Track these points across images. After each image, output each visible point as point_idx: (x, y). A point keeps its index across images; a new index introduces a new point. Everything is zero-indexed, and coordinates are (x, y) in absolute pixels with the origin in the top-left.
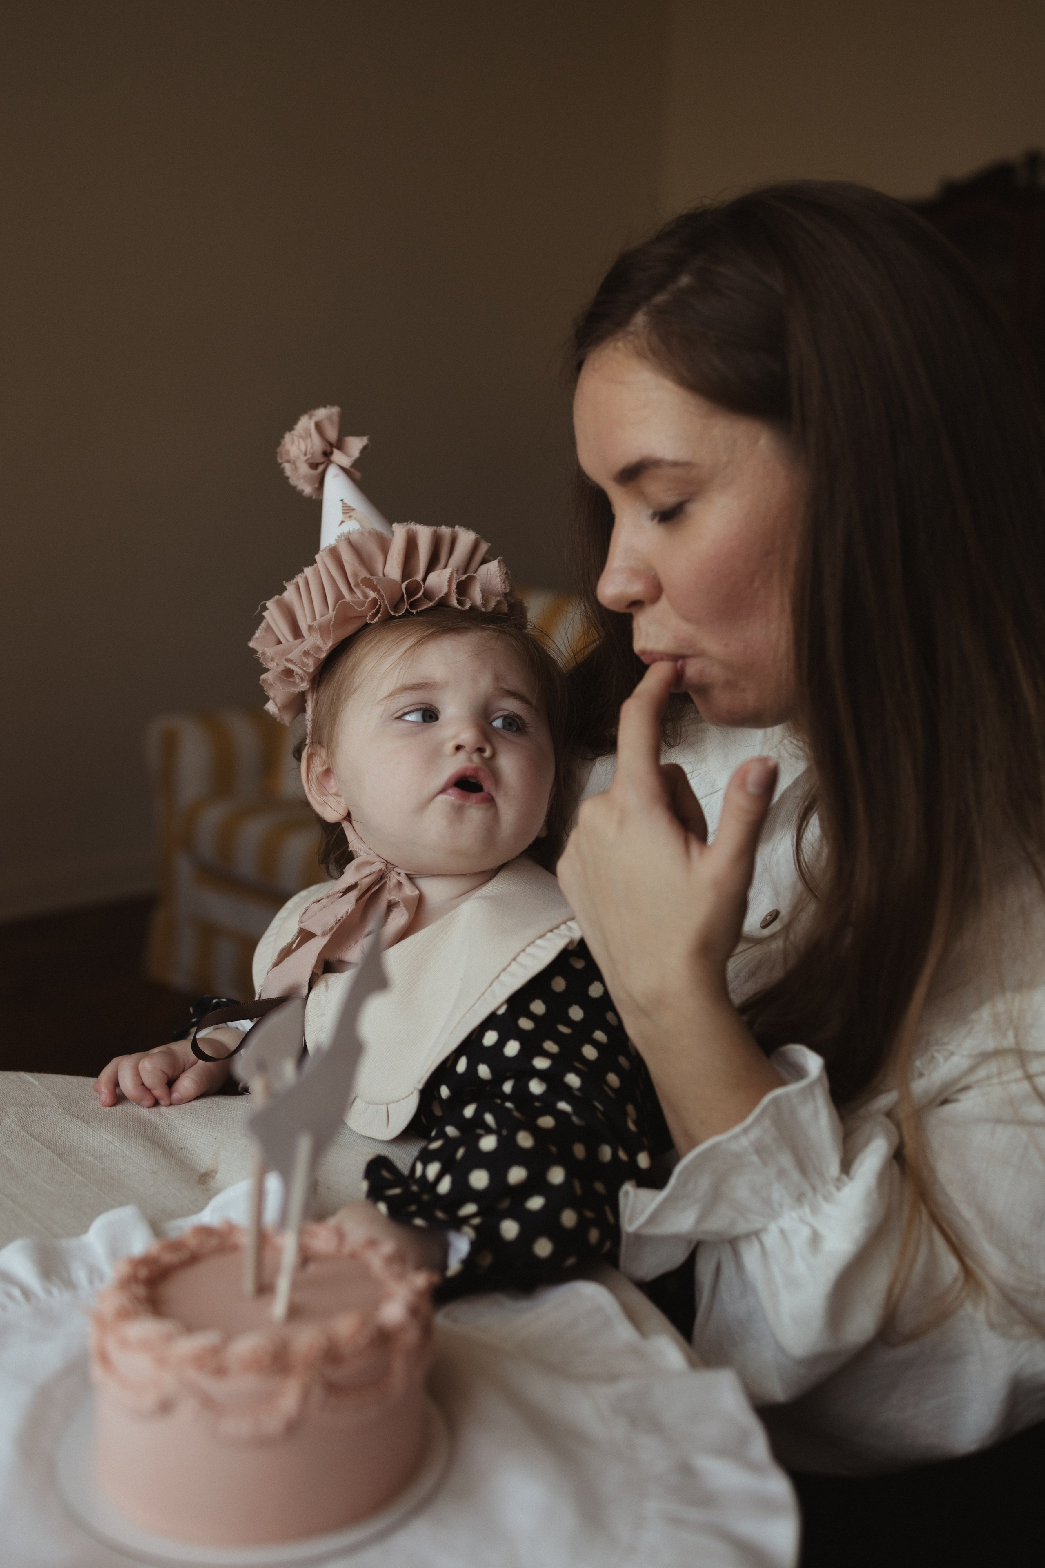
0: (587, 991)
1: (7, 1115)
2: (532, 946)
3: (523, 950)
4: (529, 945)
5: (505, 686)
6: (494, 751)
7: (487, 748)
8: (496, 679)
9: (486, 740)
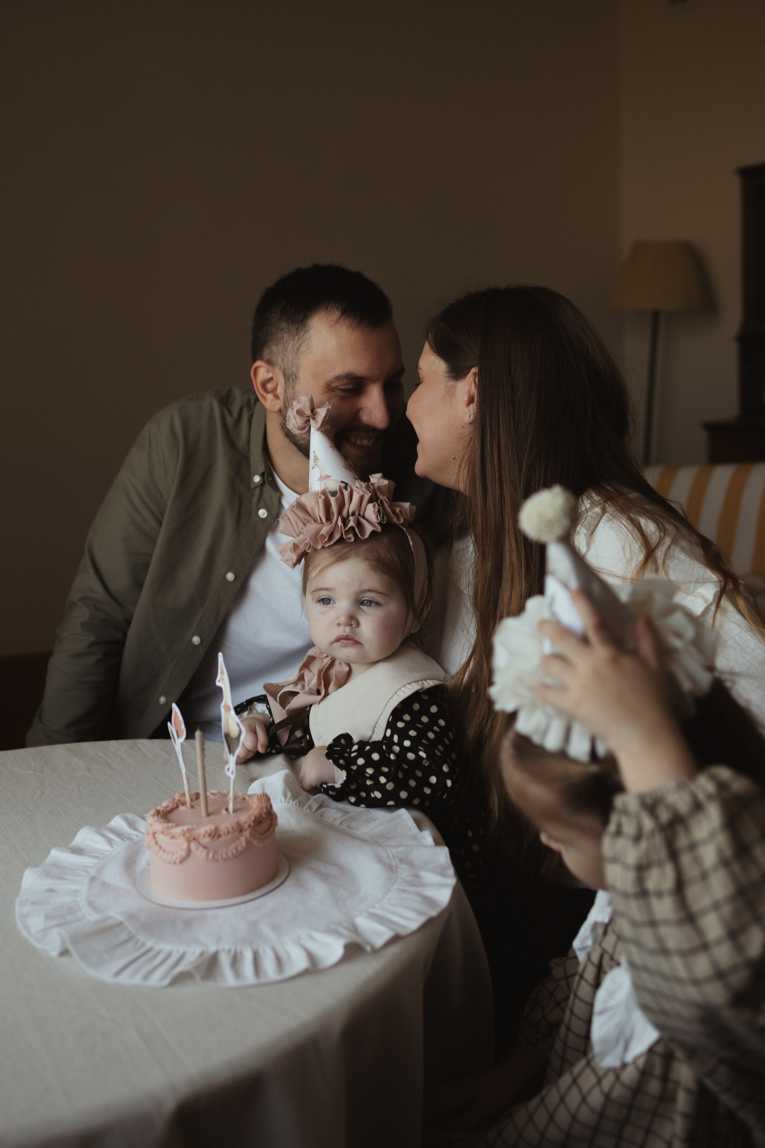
0: (429, 709)
1: (172, 758)
2: (404, 687)
3: (400, 689)
4: (403, 687)
5: (366, 587)
6: (358, 624)
7: (354, 623)
8: (361, 584)
9: (353, 620)
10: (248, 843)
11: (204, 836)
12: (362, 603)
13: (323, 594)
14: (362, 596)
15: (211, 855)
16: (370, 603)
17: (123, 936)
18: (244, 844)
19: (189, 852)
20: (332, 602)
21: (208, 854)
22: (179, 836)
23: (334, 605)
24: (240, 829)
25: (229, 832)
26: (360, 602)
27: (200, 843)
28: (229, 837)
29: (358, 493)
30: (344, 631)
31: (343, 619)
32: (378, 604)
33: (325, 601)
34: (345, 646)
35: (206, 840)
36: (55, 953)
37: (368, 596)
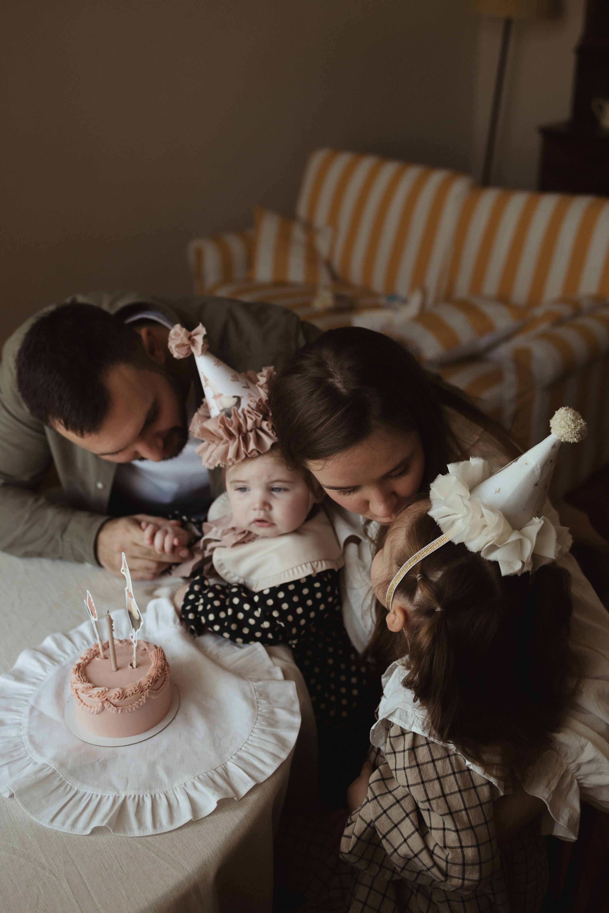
5: (274, 478)
6: (271, 508)
7: (267, 508)
8: (269, 477)
9: (266, 505)
10: (147, 699)
11: (114, 698)
12: (273, 489)
13: (240, 485)
14: (271, 485)
15: (120, 711)
16: (279, 490)
17: (56, 783)
18: (144, 701)
19: (103, 708)
20: (247, 490)
21: (117, 710)
22: (95, 696)
23: (250, 492)
24: (141, 689)
25: (133, 693)
26: (270, 489)
27: (111, 703)
28: (133, 697)
29: (252, 419)
30: (259, 515)
31: (257, 505)
32: (286, 490)
33: (243, 489)
34: (261, 526)
35: (116, 701)
36: (7, 795)
37: (276, 485)
